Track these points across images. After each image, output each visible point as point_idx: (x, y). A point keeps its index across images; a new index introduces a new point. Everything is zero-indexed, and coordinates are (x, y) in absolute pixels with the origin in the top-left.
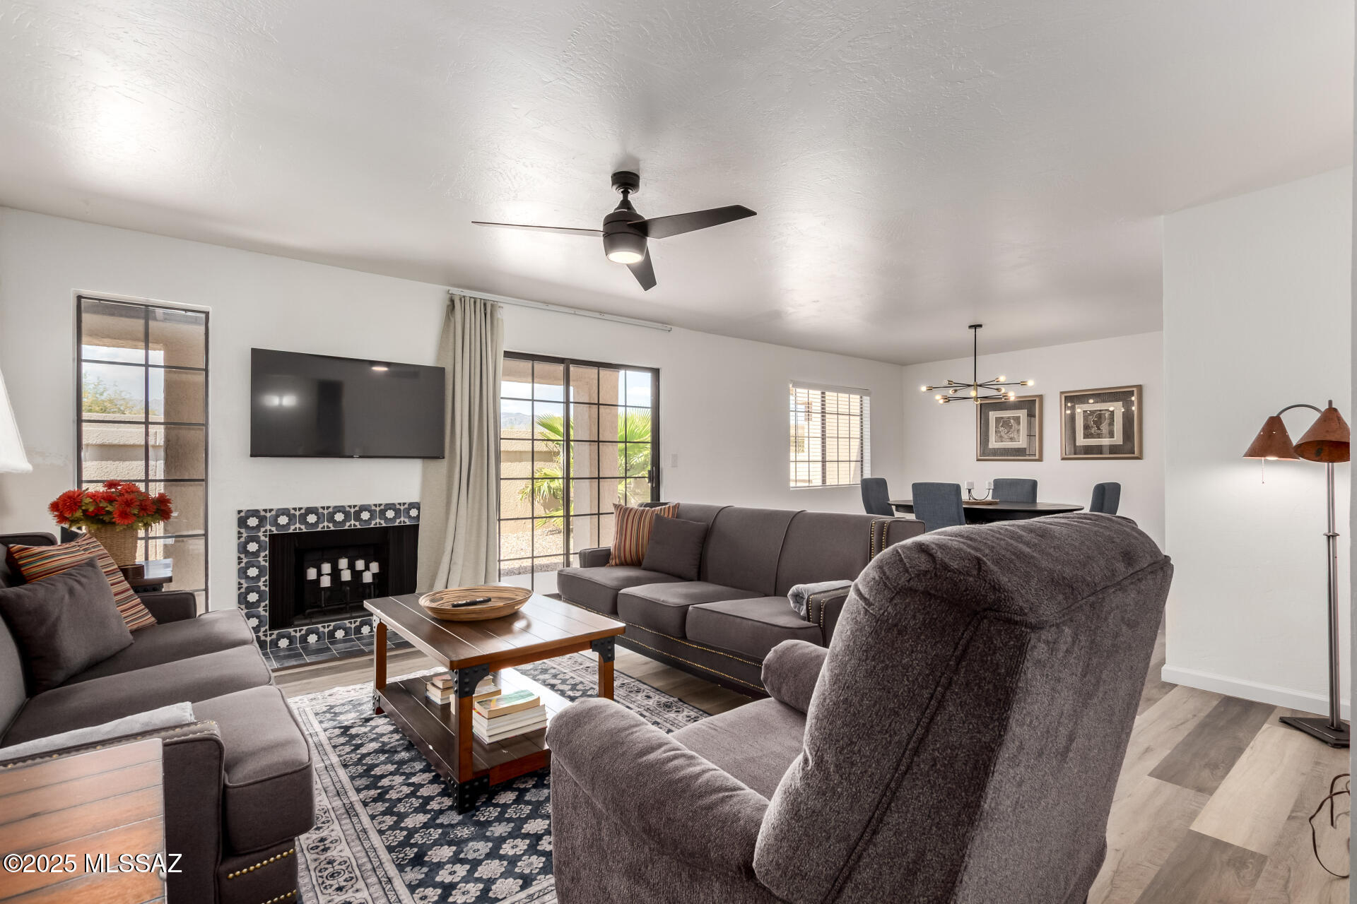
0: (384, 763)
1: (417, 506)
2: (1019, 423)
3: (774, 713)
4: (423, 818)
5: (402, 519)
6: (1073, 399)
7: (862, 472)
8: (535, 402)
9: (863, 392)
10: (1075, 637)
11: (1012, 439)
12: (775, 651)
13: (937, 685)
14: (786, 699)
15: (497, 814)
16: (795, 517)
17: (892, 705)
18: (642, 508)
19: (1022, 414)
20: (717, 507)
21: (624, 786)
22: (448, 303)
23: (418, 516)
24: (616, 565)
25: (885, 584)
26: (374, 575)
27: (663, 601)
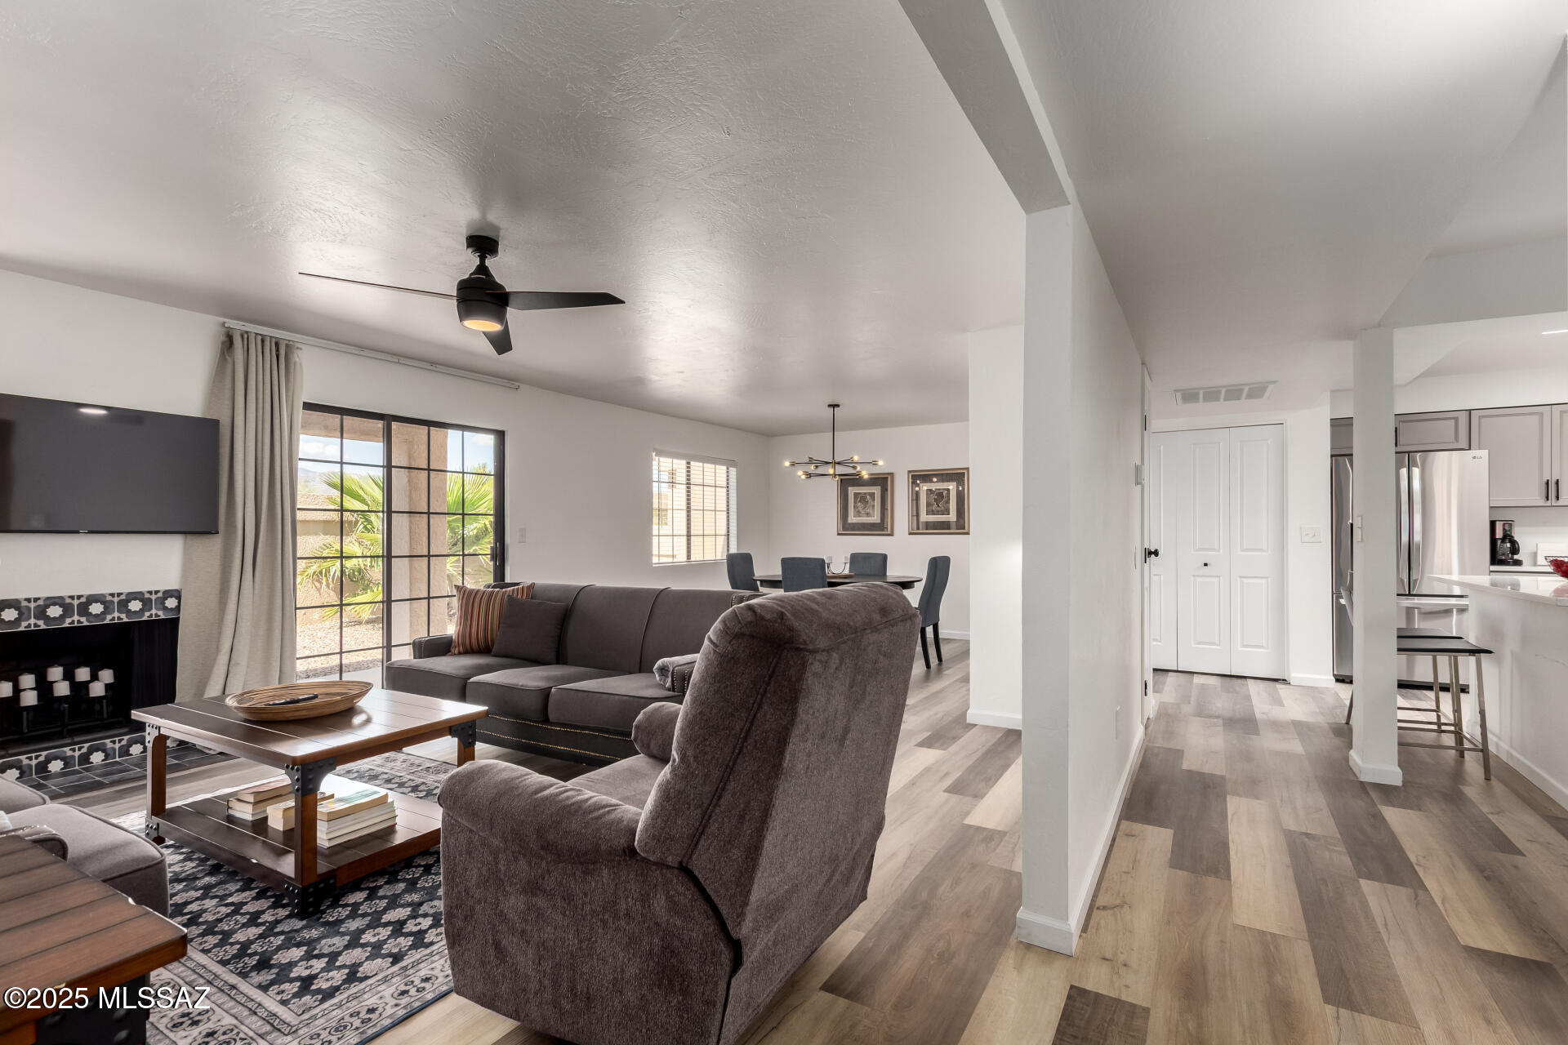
0: (185, 890)
1: (177, 594)
2: (874, 500)
3: (644, 764)
4: (256, 931)
5: (154, 611)
6: (918, 477)
7: (728, 546)
8: (344, 465)
9: (730, 463)
10: (842, 660)
11: (868, 515)
12: (644, 713)
13: (758, 694)
14: (655, 752)
15: (348, 912)
16: (660, 593)
17: (730, 710)
18: (490, 590)
19: (877, 490)
20: (577, 587)
21: (523, 817)
22: (223, 338)
23: (178, 608)
24: (460, 653)
25: (727, 633)
26: (107, 686)
27: (522, 686)
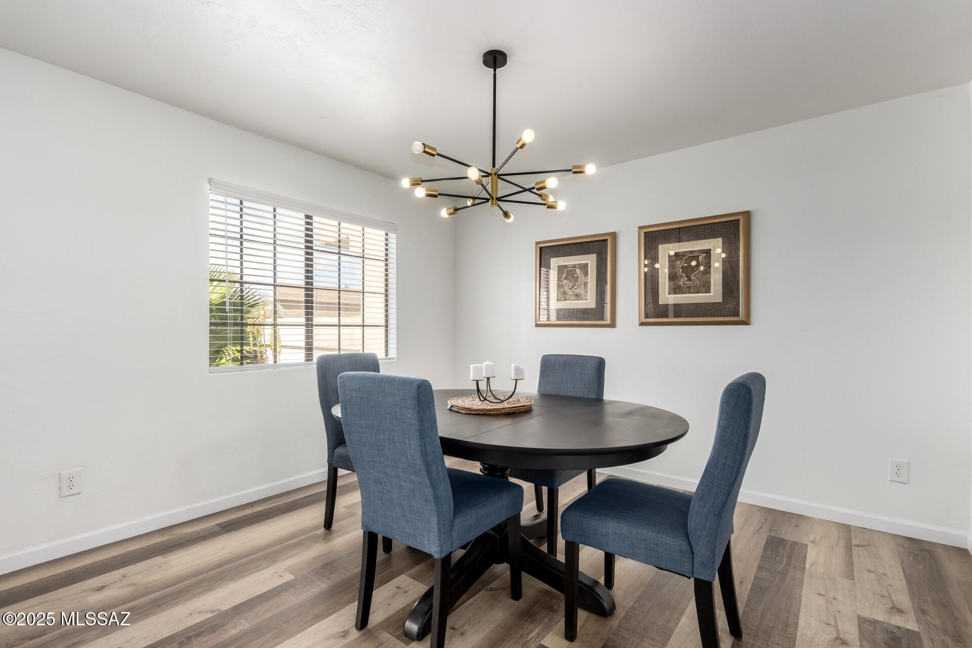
2: (586, 274)
6: (655, 235)
7: (387, 342)
9: (388, 227)
11: (577, 296)
19: (590, 260)
